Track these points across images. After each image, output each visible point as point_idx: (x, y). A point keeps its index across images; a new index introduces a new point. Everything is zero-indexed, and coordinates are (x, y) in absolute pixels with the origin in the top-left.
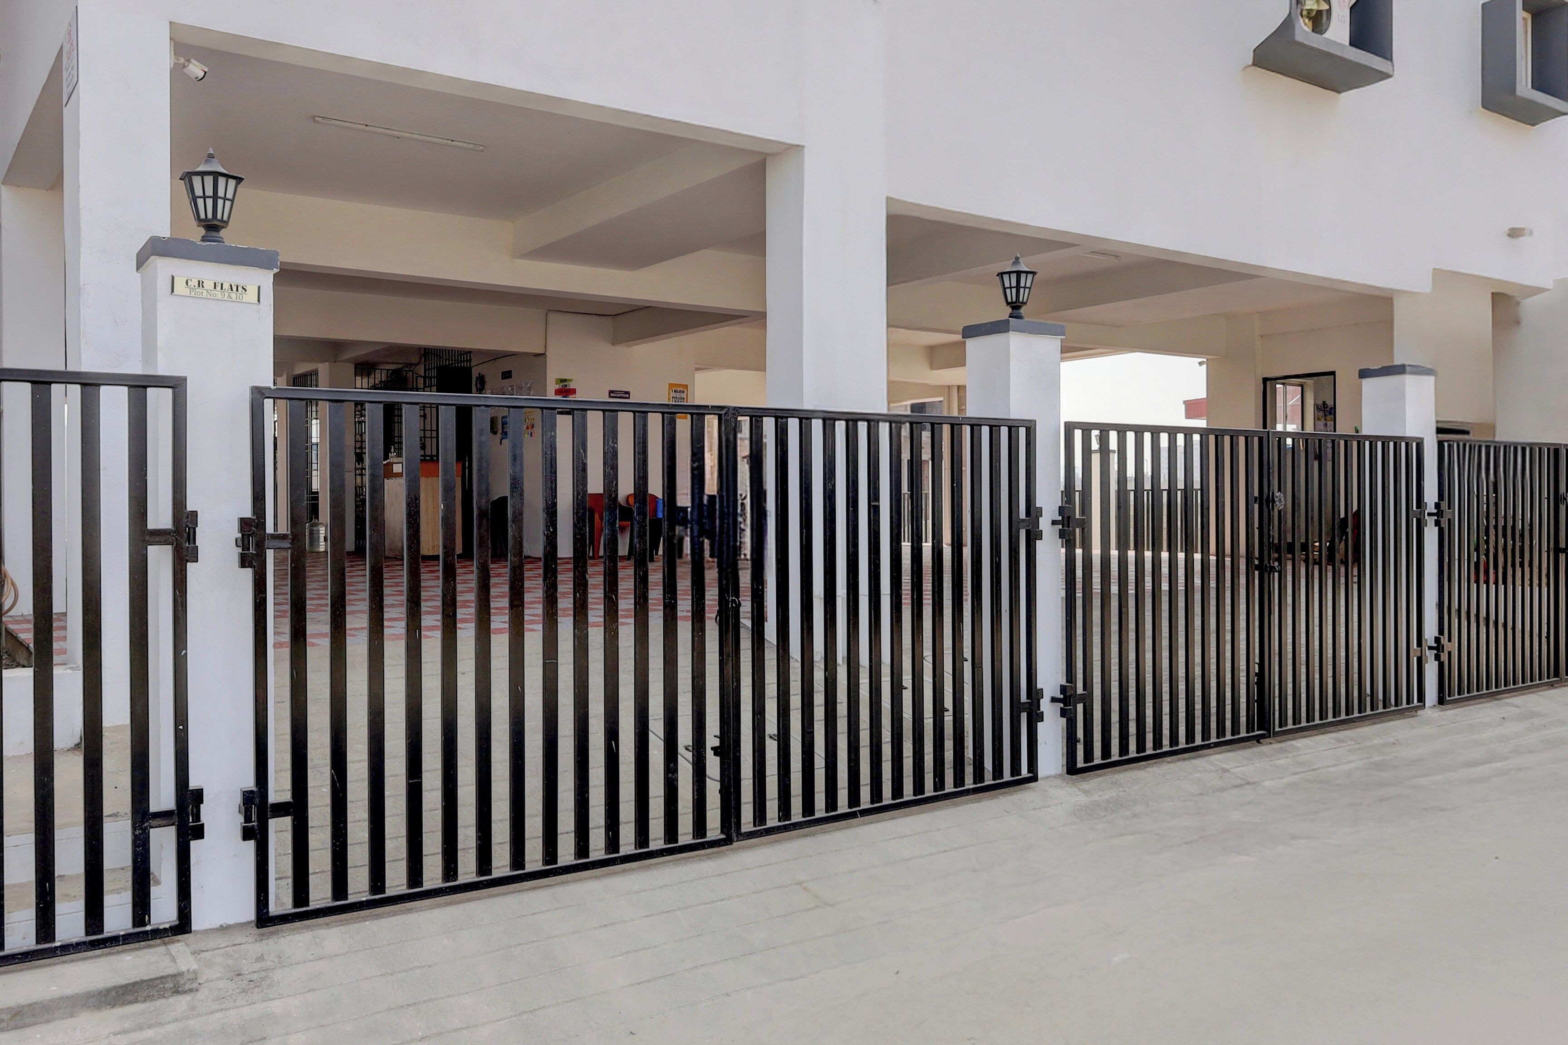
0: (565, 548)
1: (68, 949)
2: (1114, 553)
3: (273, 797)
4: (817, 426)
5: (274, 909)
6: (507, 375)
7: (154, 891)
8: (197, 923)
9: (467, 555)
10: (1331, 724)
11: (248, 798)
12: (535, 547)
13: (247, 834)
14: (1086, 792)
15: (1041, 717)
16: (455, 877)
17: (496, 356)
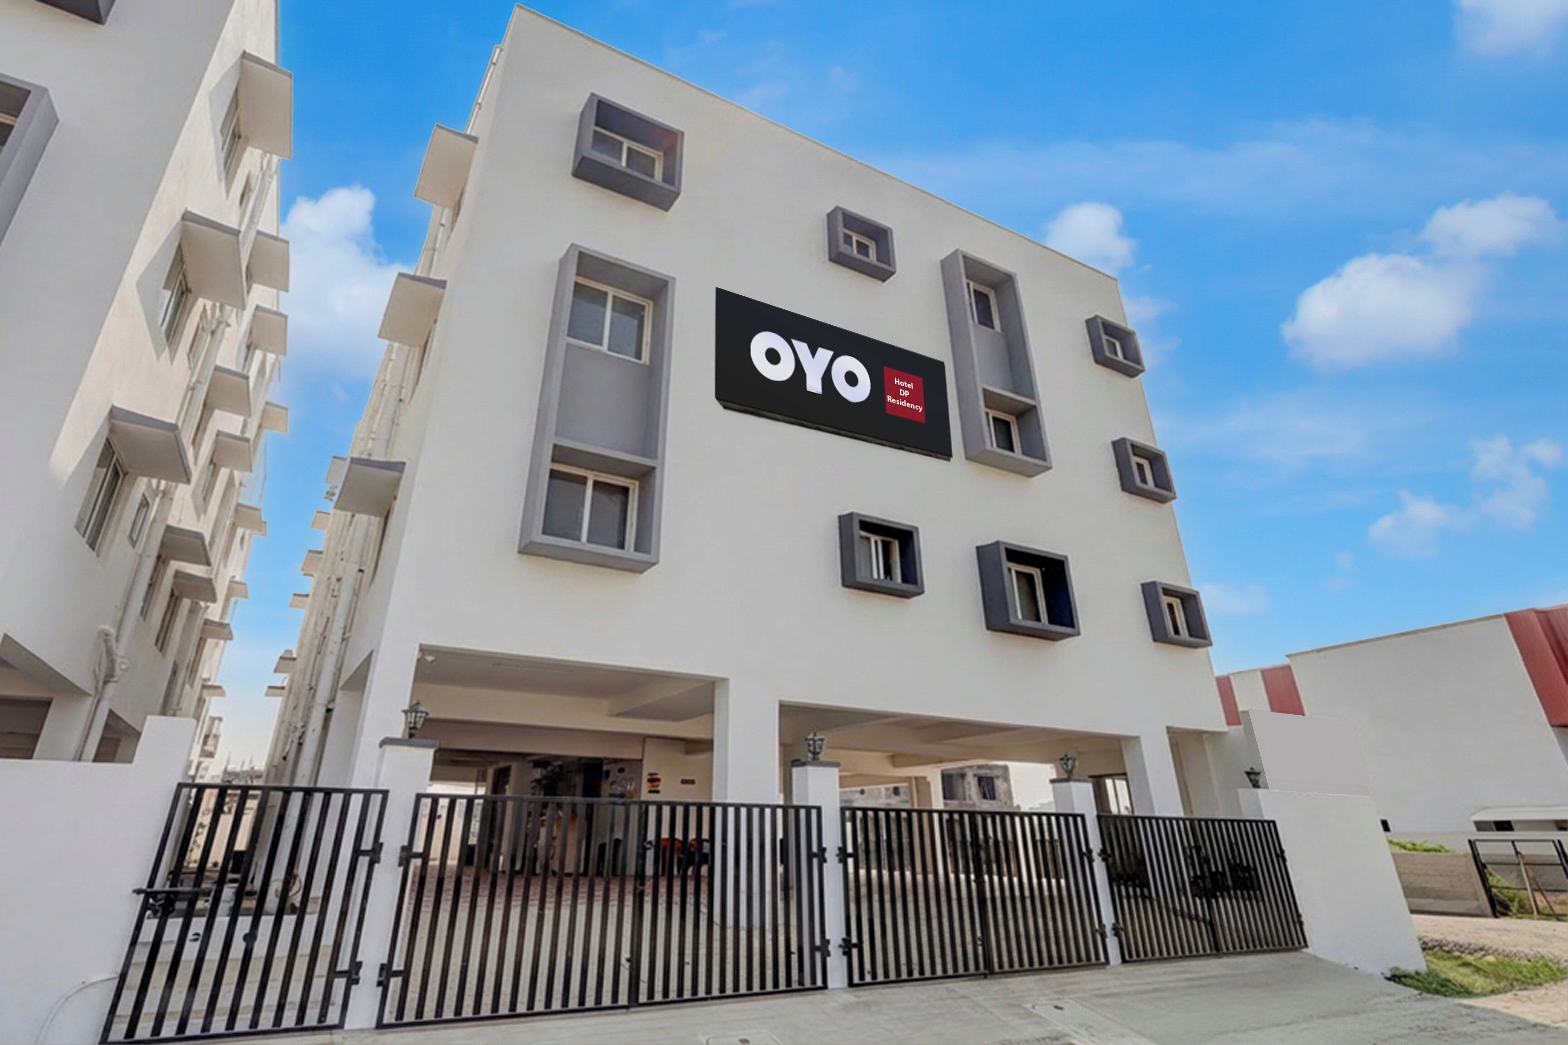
0: (649, 870)
1: (287, 1031)
2: (952, 876)
3: (395, 967)
4: (731, 811)
5: (386, 1021)
6: (621, 770)
7: (331, 1008)
8: (347, 1026)
9: (585, 874)
10: (1046, 969)
11: (383, 967)
12: (631, 869)
13: (380, 984)
14: (857, 997)
15: (829, 954)
16: (479, 1012)
17: (616, 761)
